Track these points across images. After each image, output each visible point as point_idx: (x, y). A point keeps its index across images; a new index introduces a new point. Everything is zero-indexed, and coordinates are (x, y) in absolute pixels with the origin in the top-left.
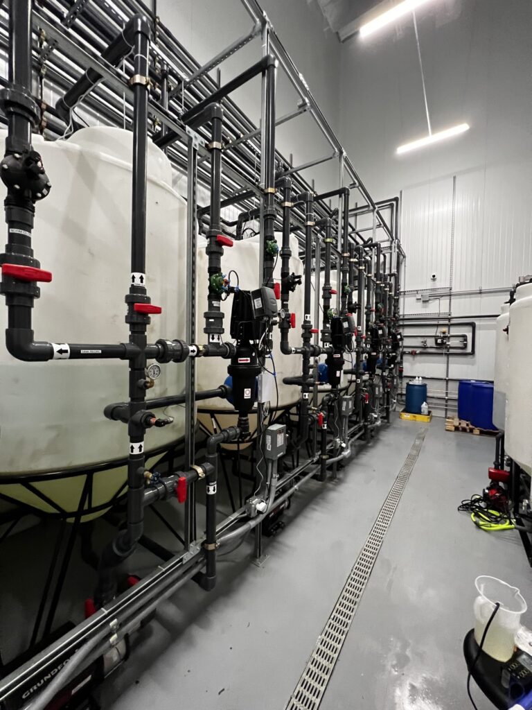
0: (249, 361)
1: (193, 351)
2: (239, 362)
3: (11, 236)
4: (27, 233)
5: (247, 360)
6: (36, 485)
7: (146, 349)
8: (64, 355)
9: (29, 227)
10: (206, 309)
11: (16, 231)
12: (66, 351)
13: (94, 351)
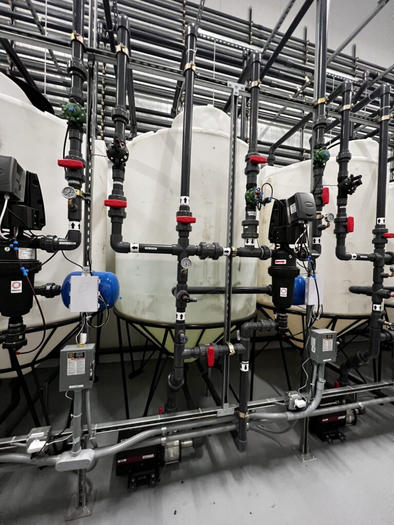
0: (285, 263)
1: (227, 252)
2: (276, 263)
3: (115, 186)
4: (120, 183)
5: (283, 262)
6: (147, 328)
7: (187, 248)
8: (136, 250)
9: (122, 180)
10: (244, 219)
11: (116, 182)
12: (137, 248)
13: (153, 248)
